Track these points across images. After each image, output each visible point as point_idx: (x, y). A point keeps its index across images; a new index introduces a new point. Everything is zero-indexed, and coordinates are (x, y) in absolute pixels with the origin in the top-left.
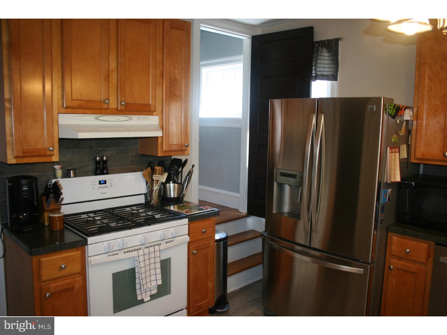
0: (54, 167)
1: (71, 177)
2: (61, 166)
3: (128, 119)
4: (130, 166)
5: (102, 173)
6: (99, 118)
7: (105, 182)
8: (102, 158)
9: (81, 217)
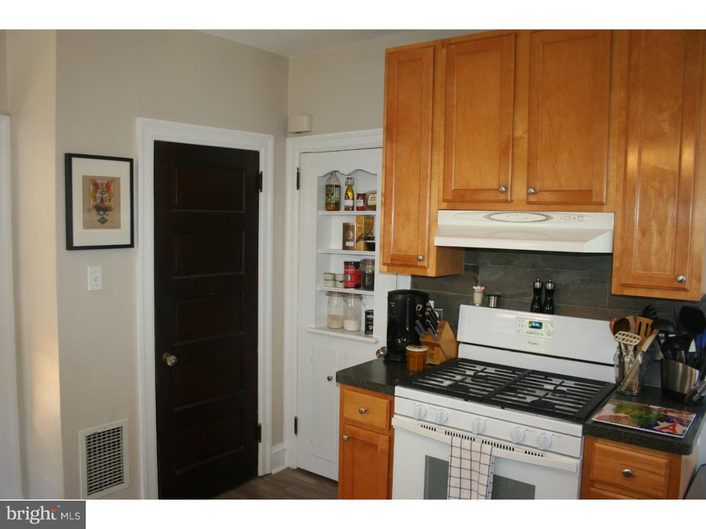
0: (474, 287)
1: (491, 307)
2: (483, 288)
3: (544, 218)
4: (607, 309)
5: (541, 311)
6: (492, 217)
7: (539, 326)
8: (543, 285)
9: (475, 367)
